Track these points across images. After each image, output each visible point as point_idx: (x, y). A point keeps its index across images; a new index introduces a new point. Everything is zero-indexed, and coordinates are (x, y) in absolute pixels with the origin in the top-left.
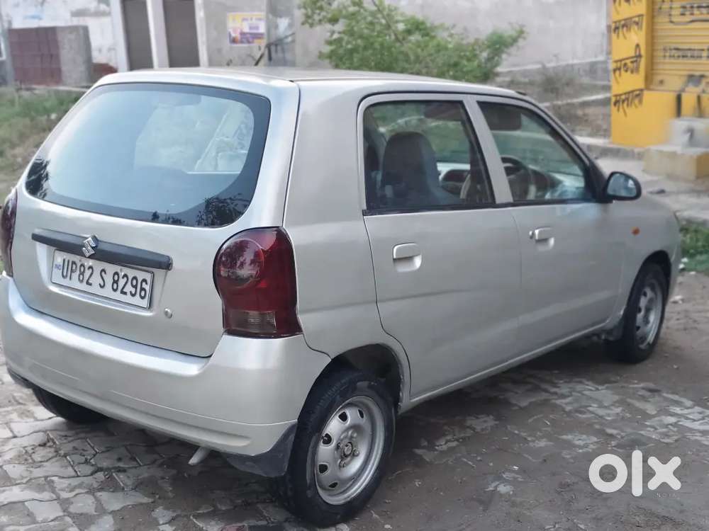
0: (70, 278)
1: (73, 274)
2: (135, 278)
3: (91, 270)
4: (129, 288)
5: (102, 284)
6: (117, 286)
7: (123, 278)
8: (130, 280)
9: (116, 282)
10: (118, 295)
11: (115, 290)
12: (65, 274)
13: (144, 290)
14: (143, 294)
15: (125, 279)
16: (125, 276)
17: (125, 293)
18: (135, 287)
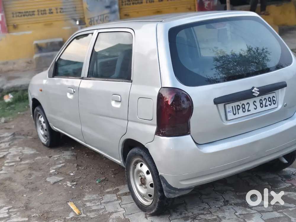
0: (238, 113)
1: (239, 111)
2: (269, 98)
3: (248, 104)
4: (268, 103)
5: (255, 108)
6: (263, 105)
7: (264, 100)
8: (267, 100)
9: (261, 104)
10: (264, 108)
11: (262, 107)
12: (235, 113)
13: (274, 100)
14: (274, 102)
15: (265, 100)
16: (265, 99)
17: (267, 106)
18: (270, 101)
